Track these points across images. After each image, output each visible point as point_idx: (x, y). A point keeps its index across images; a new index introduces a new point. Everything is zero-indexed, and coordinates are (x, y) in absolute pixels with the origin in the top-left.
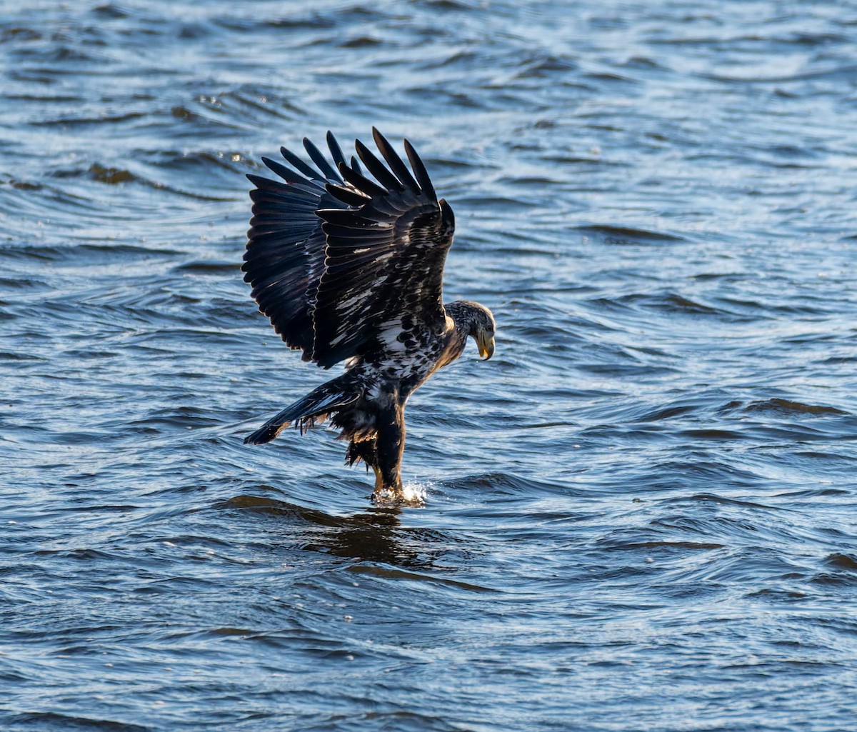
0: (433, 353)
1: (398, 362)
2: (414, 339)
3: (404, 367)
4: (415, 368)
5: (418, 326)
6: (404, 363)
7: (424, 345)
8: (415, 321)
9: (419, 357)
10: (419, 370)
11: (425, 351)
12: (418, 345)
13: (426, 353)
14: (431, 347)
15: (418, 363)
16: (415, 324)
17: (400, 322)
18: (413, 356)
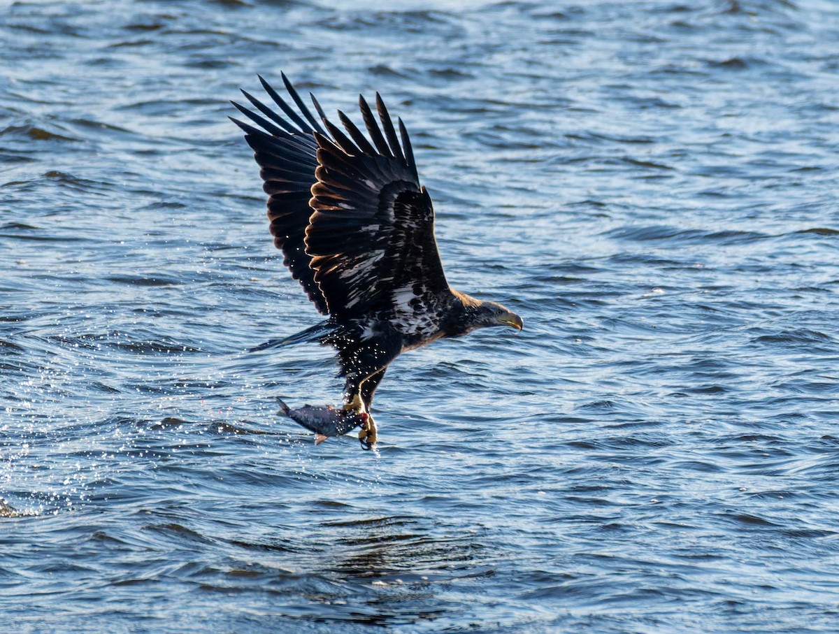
0: (438, 318)
1: (406, 320)
2: (422, 304)
3: (410, 325)
4: (419, 329)
5: (427, 293)
6: (411, 322)
7: (430, 310)
8: (424, 289)
9: (424, 320)
10: (424, 331)
11: (430, 315)
12: (425, 310)
13: (431, 318)
14: (435, 313)
15: (423, 325)
16: (425, 291)
17: (411, 289)
18: (420, 317)
